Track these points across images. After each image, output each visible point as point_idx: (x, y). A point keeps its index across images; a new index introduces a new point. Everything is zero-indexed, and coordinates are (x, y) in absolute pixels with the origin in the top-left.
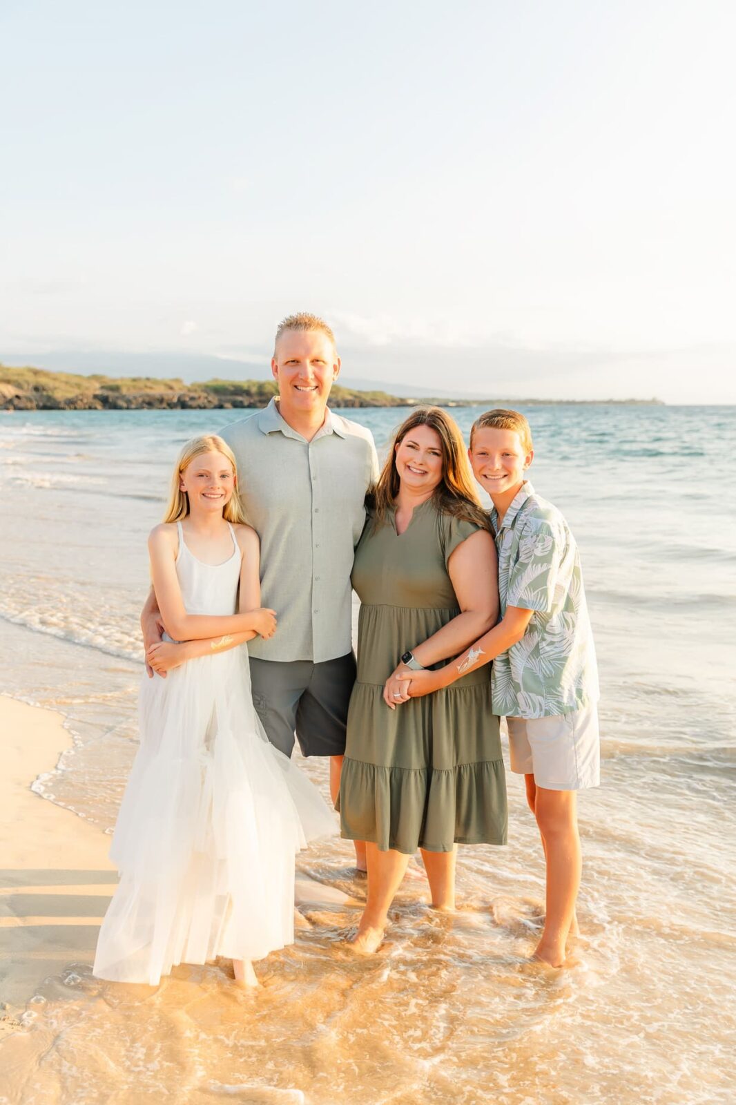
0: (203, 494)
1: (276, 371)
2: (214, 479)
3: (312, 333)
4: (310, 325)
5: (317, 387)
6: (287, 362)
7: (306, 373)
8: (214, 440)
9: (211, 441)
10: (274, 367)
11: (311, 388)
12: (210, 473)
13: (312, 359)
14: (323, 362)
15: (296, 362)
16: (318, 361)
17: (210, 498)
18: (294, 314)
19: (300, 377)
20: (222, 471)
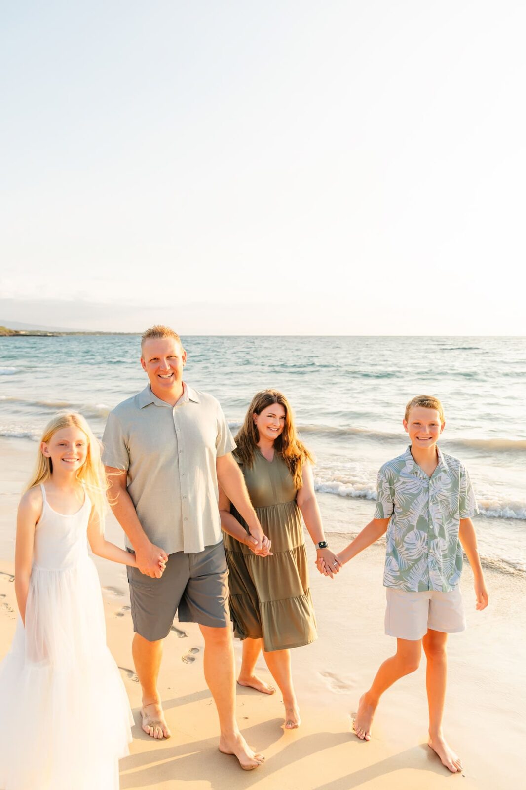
0: (63, 459)
1: (145, 366)
2: (72, 447)
3: (165, 338)
4: (163, 334)
5: (173, 373)
6: (151, 361)
7: (165, 366)
8: (73, 417)
9: (70, 418)
10: (143, 363)
11: (169, 375)
12: (68, 442)
13: (167, 355)
14: (175, 357)
15: (156, 359)
16: (171, 356)
17: (68, 462)
18: (151, 328)
19: (161, 369)
20: (79, 441)
